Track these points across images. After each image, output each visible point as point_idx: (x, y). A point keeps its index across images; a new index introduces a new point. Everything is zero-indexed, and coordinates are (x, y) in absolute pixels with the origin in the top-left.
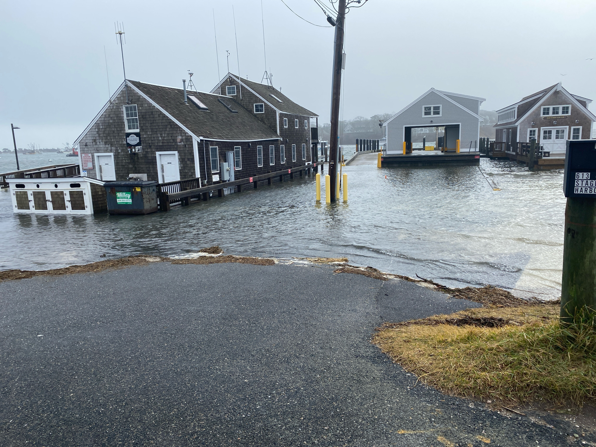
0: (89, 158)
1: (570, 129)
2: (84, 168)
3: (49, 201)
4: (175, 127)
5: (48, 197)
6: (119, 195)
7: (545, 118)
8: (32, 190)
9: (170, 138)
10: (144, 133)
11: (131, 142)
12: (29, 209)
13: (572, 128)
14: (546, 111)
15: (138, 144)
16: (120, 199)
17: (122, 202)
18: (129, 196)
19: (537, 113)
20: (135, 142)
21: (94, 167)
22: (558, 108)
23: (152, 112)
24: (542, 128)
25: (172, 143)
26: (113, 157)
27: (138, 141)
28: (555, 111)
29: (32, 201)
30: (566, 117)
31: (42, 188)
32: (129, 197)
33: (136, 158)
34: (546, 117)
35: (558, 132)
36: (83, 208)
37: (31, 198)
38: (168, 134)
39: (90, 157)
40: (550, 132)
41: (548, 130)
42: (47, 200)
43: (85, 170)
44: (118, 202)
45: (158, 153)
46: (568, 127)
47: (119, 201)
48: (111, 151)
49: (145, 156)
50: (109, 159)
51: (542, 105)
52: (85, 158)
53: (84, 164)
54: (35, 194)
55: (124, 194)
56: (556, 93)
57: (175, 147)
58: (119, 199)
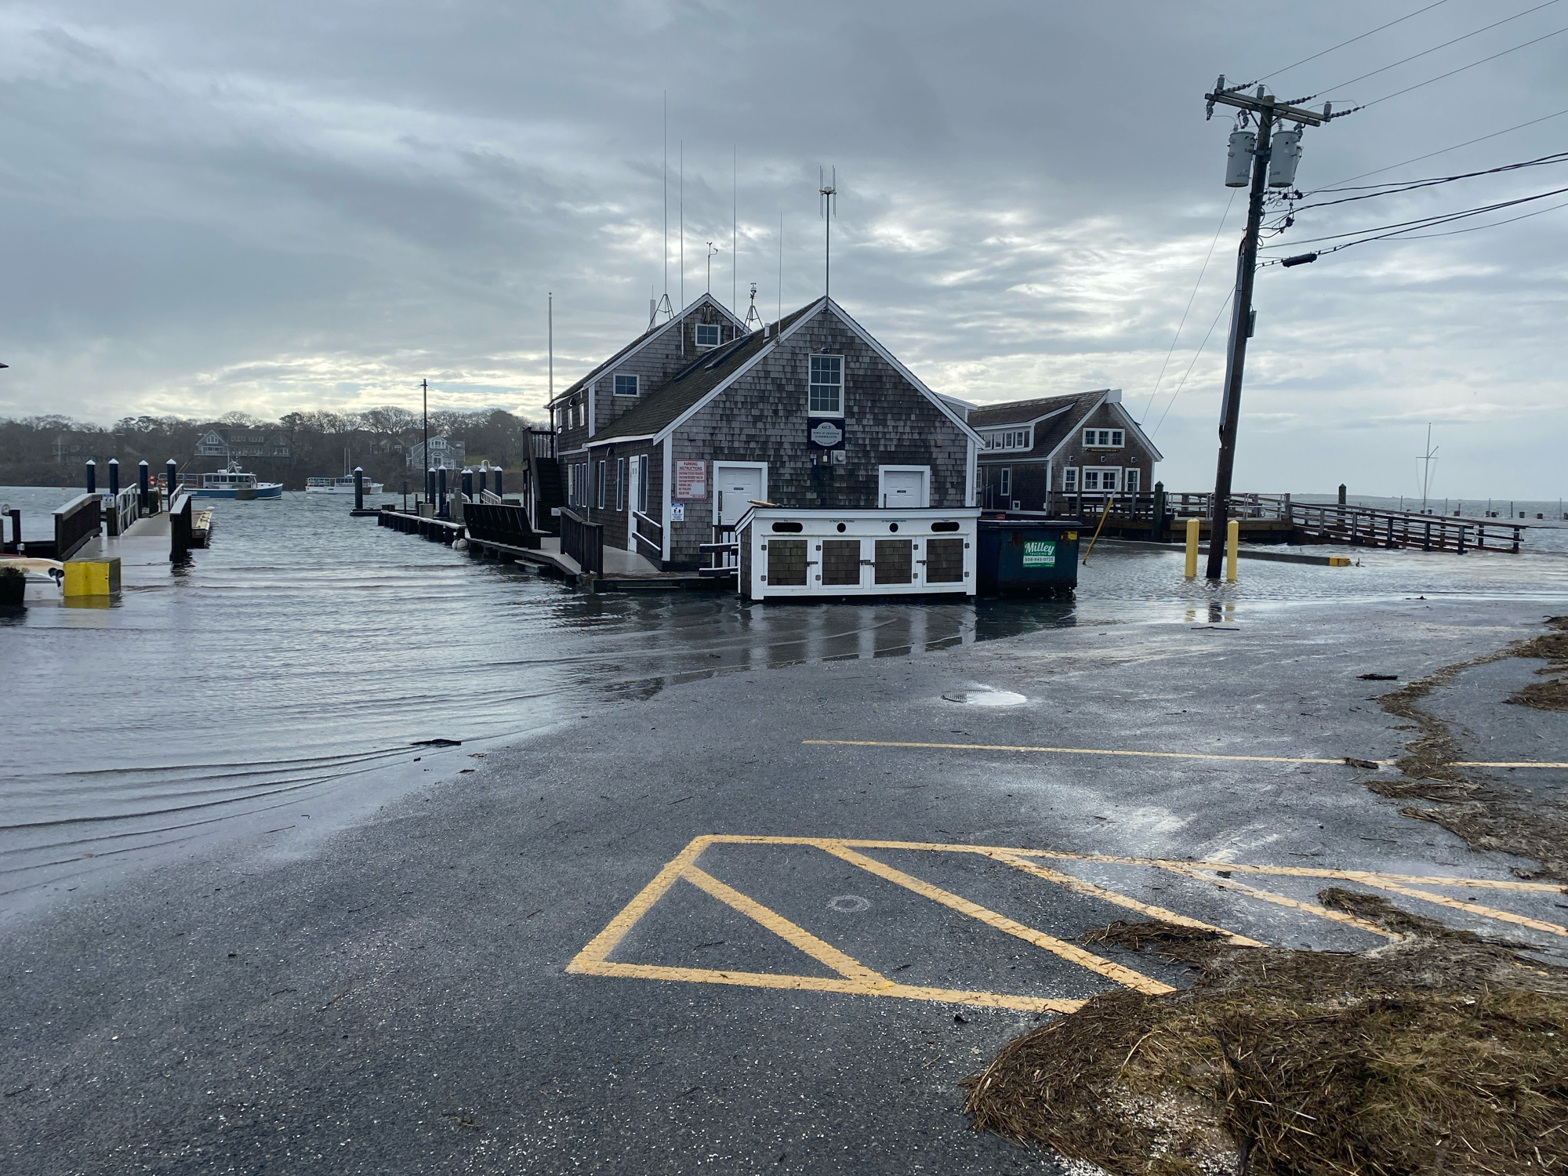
0: (699, 471)
1: (1124, 473)
2: (679, 496)
3: (867, 562)
4: (931, 412)
5: (868, 552)
6: (1030, 547)
7: (1089, 450)
8: (819, 536)
9: (916, 436)
10: (853, 421)
11: (821, 439)
12: (804, 583)
13: (1127, 470)
14: (1090, 435)
15: (839, 446)
16: (1030, 557)
17: (1034, 562)
18: (1051, 549)
19: (1077, 441)
20: (832, 440)
21: (709, 494)
22: (1107, 433)
23: (880, 377)
24: (1085, 467)
25: (921, 447)
26: (765, 473)
27: (839, 439)
28: (1103, 437)
29: (817, 563)
30: (1118, 450)
31: (852, 532)
32: (1051, 552)
33: (827, 477)
34: (1090, 448)
35: (1106, 476)
36: (959, 578)
37: (814, 555)
38: (912, 428)
39: (700, 468)
40: (1095, 476)
41: (1092, 472)
42: (862, 561)
43: (678, 500)
44: (1024, 562)
45: (882, 468)
46: (1120, 468)
47: (1027, 560)
48: (760, 459)
49: (852, 473)
50: (755, 476)
51: (1083, 426)
52: (686, 470)
53: (678, 487)
54: (828, 548)
55: (1042, 546)
56: (1105, 406)
57: (927, 456)
58: (1028, 557)
